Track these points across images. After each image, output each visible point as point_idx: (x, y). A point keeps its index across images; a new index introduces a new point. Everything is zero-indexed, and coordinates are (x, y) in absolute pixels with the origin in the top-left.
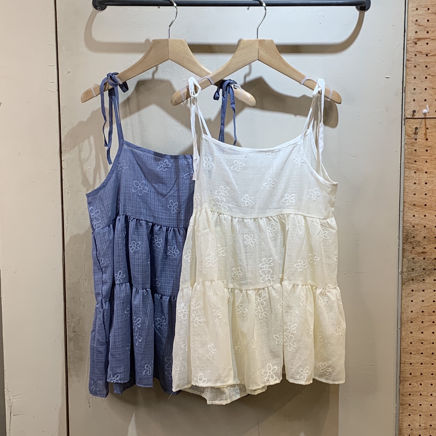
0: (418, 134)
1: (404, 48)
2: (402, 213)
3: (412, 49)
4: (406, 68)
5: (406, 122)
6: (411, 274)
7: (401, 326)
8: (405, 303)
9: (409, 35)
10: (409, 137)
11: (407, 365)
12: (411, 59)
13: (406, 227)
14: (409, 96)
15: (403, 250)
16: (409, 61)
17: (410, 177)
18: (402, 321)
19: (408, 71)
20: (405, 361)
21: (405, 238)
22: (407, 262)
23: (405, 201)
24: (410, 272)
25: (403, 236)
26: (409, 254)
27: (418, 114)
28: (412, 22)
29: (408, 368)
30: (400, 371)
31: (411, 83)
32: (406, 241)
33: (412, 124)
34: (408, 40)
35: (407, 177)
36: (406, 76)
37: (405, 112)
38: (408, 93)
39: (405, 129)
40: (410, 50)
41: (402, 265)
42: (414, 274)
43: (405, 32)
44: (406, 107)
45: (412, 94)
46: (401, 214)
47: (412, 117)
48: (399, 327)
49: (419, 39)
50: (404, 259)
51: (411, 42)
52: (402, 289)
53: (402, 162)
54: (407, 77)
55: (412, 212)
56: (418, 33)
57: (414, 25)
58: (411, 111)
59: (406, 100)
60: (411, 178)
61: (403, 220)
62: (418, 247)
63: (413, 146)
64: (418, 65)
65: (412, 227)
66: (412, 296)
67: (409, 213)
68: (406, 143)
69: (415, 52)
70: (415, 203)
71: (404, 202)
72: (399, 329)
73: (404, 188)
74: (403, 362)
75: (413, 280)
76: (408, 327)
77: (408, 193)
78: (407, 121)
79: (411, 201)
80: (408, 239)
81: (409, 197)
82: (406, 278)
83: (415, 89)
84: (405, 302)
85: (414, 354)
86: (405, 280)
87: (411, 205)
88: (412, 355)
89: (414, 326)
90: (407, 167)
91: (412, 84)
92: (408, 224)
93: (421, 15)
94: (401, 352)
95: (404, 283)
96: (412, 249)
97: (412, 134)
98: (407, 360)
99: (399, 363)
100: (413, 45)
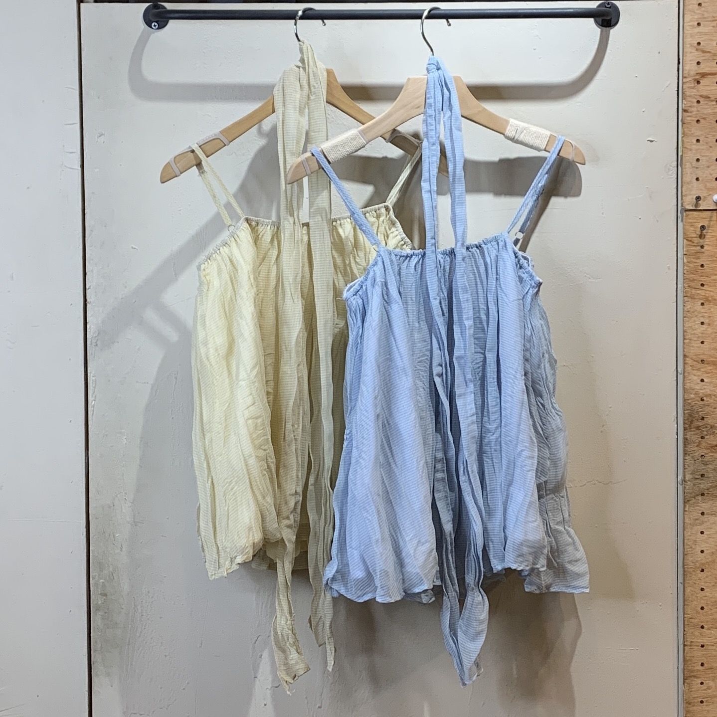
0: (706, 237)
1: (678, 91)
2: (681, 375)
3: (693, 92)
4: (683, 123)
5: (684, 217)
6: (700, 484)
7: (684, 578)
8: (690, 536)
9: (687, 68)
10: (690, 243)
11: (697, 647)
12: (690, 109)
13: (690, 401)
14: (689, 172)
15: (685, 442)
16: (688, 112)
17: (693, 312)
18: (686, 569)
19: (685, 129)
20: (692, 642)
21: (688, 419)
22: (693, 462)
23: (687, 354)
24: (698, 481)
25: (684, 417)
26: (696, 449)
27: (704, 203)
28: (691, 45)
29: (698, 654)
30: (685, 660)
31: (691, 150)
32: (690, 426)
33: (695, 221)
34: (684, 75)
35: (688, 312)
36: (682, 137)
37: (682, 199)
38: (687, 167)
39: (684, 228)
40: (688, 93)
41: (684, 468)
42: (704, 485)
43: (679, 63)
44: (683, 191)
45: (695, 169)
46: (680, 377)
47: (694, 208)
48: (681, 580)
49: (704, 75)
50: (686, 458)
51: (690, 79)
52: (685, 511)
53: (678, 286)
54: (684, 139)
55: (699, 373)
56: (702, 65)
57: (694, 50)
58: (692, 198)
59: (684, 178)
60: (696, 313)
61: (684, 388)
62: (711, 434)
63: (699, 258)
64: (704, 118)
65: (700, 400)
66: (703, 523)
67: (693, 376)
68: (685, 253)
69: (697, 97)
70: (702, 357)
71: (685, 356)
72: (681, 583)
73: (684, 331)
74: (689, 643)
75: (703, 495)
76: (696, 580)
77: (690, 340)
78: (687, 216)
79: (696, 355)
80: (692, 421)
81: (693, 347)
82: (691, 491)
83: (698, 160)
84: (689, 534)
85: (709, 629)
86: (689, 495)
87: (697, 361)
88: (704, 630)
89: (707, 577)
90: (689, 295)
91: (694, 151)
92: (692, 396)
93: (705, 34)
94: (684, 625)
95: (688, 501)
96: (701, 439)
97: (696, 237)
98: (695, 640)
99: (682, 646)
100: (693, 85)
